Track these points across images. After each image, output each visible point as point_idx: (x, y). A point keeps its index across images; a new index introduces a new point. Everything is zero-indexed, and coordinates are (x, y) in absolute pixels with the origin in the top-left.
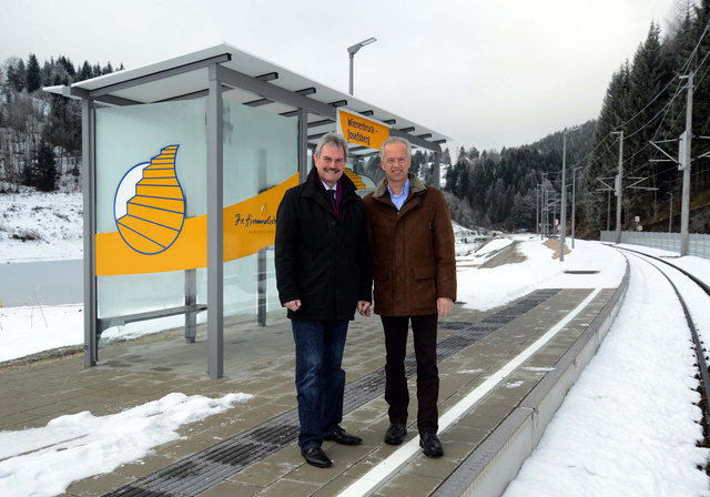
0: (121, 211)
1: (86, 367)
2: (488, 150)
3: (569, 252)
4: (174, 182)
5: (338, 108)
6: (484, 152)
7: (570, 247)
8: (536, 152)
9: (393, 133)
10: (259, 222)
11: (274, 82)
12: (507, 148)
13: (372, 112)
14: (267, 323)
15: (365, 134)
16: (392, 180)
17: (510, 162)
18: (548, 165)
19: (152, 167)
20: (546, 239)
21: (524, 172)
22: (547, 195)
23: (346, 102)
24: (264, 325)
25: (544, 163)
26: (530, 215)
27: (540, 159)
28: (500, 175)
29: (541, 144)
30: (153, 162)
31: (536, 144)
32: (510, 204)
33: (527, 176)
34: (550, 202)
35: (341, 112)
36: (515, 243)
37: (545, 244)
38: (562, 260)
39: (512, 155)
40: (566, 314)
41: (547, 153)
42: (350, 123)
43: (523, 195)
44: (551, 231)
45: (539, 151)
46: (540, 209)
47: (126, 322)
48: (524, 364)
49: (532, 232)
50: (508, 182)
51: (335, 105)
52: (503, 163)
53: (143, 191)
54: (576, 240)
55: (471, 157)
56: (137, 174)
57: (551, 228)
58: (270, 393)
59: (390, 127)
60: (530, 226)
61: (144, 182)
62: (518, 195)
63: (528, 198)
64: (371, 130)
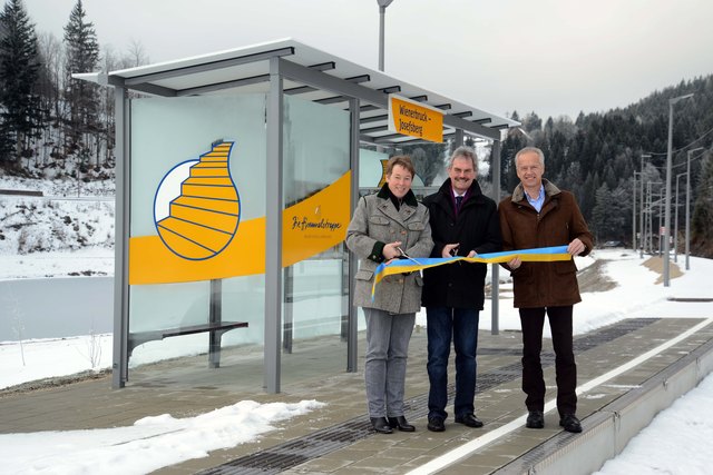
0: (162, 212)
1: (114, 388)
2: (556, 118)
3: (679, 274)
4: (228, 181)
5: (391, 96)
6: (550, 119)
7: (683, 269)
8: (632, 120)
9: (448, 119)
10: (313, 225)
11: (330, 72)
12: (586, 114)
13: (425, 98)
14: (294, 350)
15: (418, 123)
16: (527, 186)
17: (591, 137)
18: (652, 140)
19: (202, 165)
20: (647, 257)
21: (613, 153)
22: (649, 189)
23: (399, 88)
24: (290, 352)
25: (645, 137)
26: (622, 220)
27: (640, 131)
28: (575, 156)
29: (642, 107)
30: (203, 159)
31: (632, 107)
32: (590, 203)
33: (618, 157)
34: (654, 199)
35: (393, 99)
36: (599, 263)
37: (645, 264)
38: (667, 285)
39: (595, 124)
40: (661, 343)
41: (652, 121)
42: (401, 112)
43: (612, 187)
44: (655, 246)
45: (639, 119)
46: (638, 211)
47: (165, 336)
48: (607, 383)
49: (626, 247)
50: (587, 167)
51: (386, 91)
52: (580, 137)
53: (188, 190)
54: (691, 258)
55: (529, 129)
56: (183, 172)
57: (655, 240)
58: (341, 402)
59: (445, 112)
60: (624, 239)
61: (191, 181)
62: (602, 190)
63: (619, 192)
64: (423, 118)
